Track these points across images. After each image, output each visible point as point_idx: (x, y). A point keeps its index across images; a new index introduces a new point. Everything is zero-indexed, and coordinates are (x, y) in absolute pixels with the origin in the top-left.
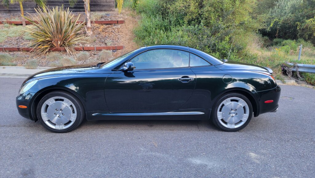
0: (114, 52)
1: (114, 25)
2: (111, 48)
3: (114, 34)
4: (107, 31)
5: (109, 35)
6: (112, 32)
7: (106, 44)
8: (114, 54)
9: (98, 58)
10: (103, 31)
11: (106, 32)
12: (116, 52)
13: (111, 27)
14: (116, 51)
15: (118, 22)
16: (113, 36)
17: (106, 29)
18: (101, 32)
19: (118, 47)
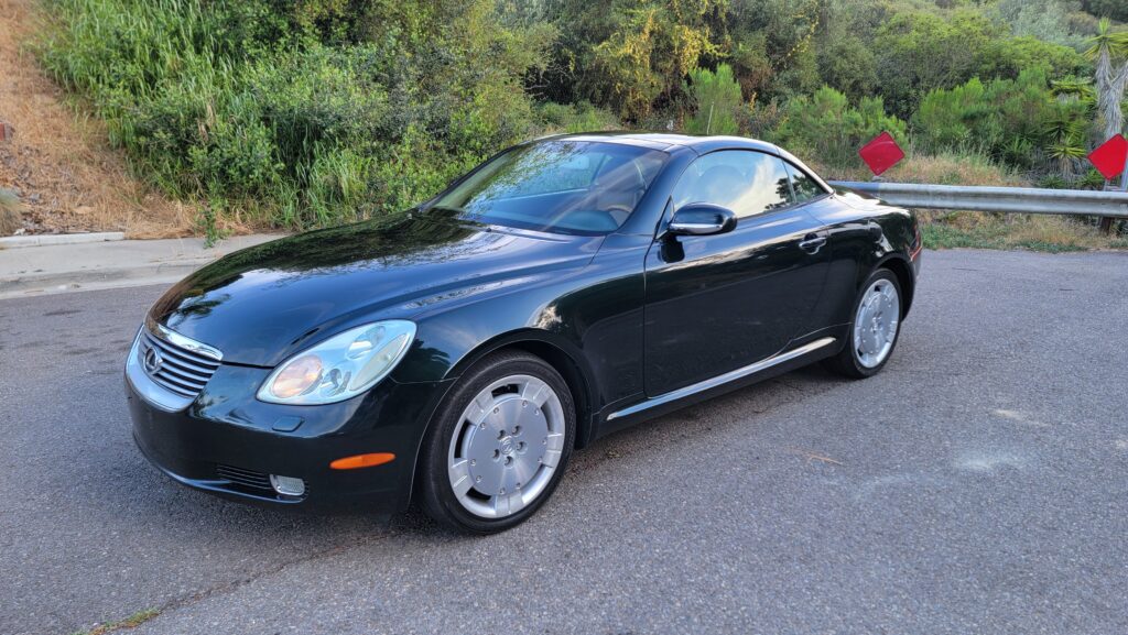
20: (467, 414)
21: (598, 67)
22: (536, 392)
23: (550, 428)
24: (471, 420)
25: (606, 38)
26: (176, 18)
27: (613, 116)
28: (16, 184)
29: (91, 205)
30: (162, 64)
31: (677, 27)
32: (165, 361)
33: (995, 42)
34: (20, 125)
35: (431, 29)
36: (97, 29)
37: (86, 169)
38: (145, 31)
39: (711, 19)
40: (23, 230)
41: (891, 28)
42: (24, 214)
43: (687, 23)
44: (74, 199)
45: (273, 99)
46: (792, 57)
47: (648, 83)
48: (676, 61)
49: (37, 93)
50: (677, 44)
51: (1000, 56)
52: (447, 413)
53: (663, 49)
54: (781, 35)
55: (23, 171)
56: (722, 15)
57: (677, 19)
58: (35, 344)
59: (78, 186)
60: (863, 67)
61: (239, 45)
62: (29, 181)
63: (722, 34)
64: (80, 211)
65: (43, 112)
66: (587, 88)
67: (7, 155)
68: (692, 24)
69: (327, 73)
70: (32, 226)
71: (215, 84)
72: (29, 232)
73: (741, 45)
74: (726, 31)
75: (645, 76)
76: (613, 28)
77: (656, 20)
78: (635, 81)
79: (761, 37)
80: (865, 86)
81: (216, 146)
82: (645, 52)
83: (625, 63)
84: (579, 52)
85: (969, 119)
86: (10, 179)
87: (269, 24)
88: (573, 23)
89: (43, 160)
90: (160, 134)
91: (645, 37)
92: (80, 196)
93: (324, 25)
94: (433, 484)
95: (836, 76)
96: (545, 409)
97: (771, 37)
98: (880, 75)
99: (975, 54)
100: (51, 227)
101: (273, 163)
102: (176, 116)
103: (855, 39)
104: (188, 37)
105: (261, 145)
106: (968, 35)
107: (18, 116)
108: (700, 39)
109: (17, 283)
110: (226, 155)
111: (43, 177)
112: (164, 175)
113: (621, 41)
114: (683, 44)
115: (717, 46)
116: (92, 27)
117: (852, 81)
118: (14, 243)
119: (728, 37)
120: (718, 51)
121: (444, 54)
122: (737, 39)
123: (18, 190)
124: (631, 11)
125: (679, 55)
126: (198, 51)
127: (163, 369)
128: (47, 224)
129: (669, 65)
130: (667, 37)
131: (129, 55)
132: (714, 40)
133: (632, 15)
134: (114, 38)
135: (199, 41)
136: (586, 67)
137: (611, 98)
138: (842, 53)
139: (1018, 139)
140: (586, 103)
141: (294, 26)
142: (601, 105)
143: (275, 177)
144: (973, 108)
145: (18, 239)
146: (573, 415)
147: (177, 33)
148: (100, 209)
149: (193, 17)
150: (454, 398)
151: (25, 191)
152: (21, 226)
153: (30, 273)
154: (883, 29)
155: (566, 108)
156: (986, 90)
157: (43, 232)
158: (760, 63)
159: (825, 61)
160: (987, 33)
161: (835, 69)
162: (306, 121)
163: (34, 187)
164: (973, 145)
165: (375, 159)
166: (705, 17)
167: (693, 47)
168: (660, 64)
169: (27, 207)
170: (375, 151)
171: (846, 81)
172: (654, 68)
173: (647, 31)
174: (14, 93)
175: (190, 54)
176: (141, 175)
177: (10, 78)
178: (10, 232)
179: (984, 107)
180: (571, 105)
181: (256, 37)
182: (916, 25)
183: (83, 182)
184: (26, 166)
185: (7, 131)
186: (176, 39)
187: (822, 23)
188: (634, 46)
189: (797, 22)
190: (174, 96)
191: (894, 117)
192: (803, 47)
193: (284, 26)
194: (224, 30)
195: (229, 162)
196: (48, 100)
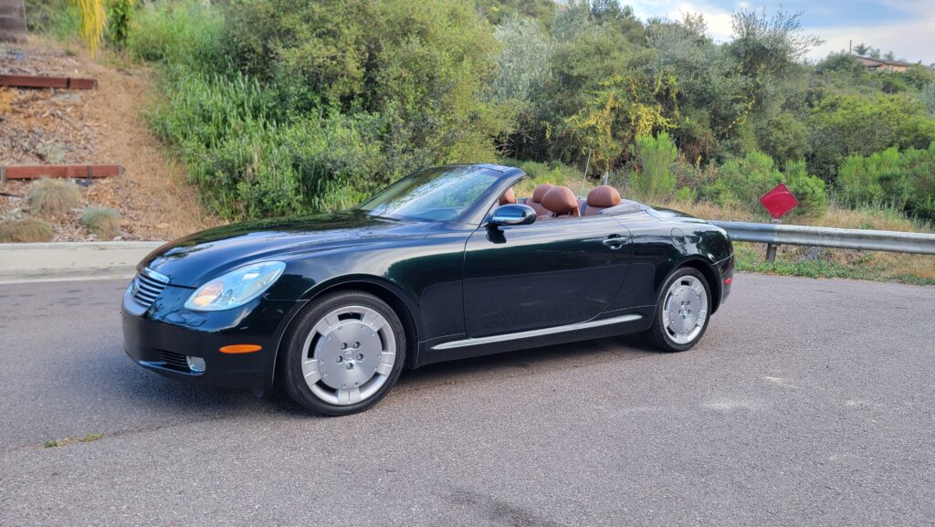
0: (86, 185)
1: (56, 93)
2: (71, 172)
3: (67, 125)
4: (31, 111)
5: (45, 127)
6: (53, 115)
7: (41, 157)
8: (88, 193)
9: (24, 208)
10: (14, 112)
11: (30, 116)
12: (94, 186)
13: (43, 99)
14: (91, 183)
15: (68, 83)
16: (62, 130)
17: (23, 103)
18: (7, 114)
19: (99, 168)
20: (318, 327)
21: (568, 134)
22: (374, 320)
23: (384, 347)
24: (321, 332)
25: (575, 112)
26: (243, 95)
27: (579, 173)
28: (121, 207)
29: (168, 222)
30: (229, 126)
31: (634, 105)
32: (141, 287)
33: (913, 119)
34: (129, 167)
35: (421, 102)
36: (188, 102)
37: (169, 197)
38: (220, 104)
39: (663, 97)
40: (120, 237)
41: (823, 108)
42: (123, 227)
43: (642, 101)
44: (158, 217)
45: (300, 152)
46: (732, 128)
47: (608, 146)
48: (633, 131)
49: (145, 145)
50: (633, 117)
51: (917, 130)
52: (302, 325)
53: (622, 123)
54: (723, 112)
55: (127, 198)
56: (673, 95)
57: (634, 99)
58: (101, 304)
59: (162, 209)
60: (796, 137)
61: (284, 114)
62: (131, 205)
63: (671, 109)
64: (160, 226)
65: (147, 158)
66: (560, 150)
67: (118, 186)
68: (647, 102)
69: (341, 132)
70: (126, 235)
71: (263, 140)
72: (124, 239)
73: (687, 119)
74: (677, 108)
75: (606, 142)
76: (581, 105)
77: (616, 99)
78: (598, 145)
79: (705, 113)
80: (798, 152)
81: (258, 183)
82: (606, 123)
83: (589, 132)
84: (554, 124)
85: (884, 180)
86: (117, 202)
87: (307, 99)
88: (551, 101)
89: (142, 190)
90: (220, 174)
91: (606, 112)
92: (163, 216)
93: (346, 100)
94: (290, 372)
95: (772, 144)
96: (380, 333)
97: (715, 113)
98: (813, 143)
99: (895, 128)
100: (140, 236)
101: (296, 195)
102: (232, 162)
103: (789, 115)
104: (249, 108)
105: (288, 181)
106: (888, 112)
107: (130, 161)
108: (653, 114)
109: (106, 271)
110: (263, 189)
111: (140, 201)
112: (220, 203)
113: (586, 115)
114: (638, 118)
115: (668, 120)
116: (185, 100)
117: (787, 148)
118: (112, 245)
119: (677, 112)
120: (669, 123)
121: (430, 120)
122: (685, 115)
123: (121, 210)
124: (597, 92)
125: (636, 126)
126: (255, 117)
127: (139, 292)
128: (137, 234)
129: (627, 134)
130: (625, 112)
131: (207, 119)
132: (665, 115)
133: (596, 96)
134: (198, 108)
135: (256, 111)
136: (558, 135)
137: (578, 158)
138: (778, 126)
139: (930, 198)
140: (558, 162)
141: (325, 101)
142: (570, 163)
143: (295, 204)
144: (887, 171)
145: (116, 242)
146: (403, 342)
147: (242, 104)
148: (174, 225)
149: (255, 94)
150: (308, 315)
151: (126, 211)
152: (119, 235)
153: (116, 264)
154: (817, 108)
155: (541, 165)
156: (901, 158)
157: (134, 239)
158: (703, 132)
159: (763, 132)
160: (906, 111)
161: (771, 138)
162: (323, 167)
163: (133, 209)
164: (886, 202)
165: (370, 194)
166: (659, 97)
167: (648, 120)
168: (621, 133)
169: (126, 222)
170: (371, 189)
171: (781, 148)
172: (614, 136)
173: (608, 107)
174: (129, 145)
175: (249, 120)
176: (205, 202)
177: (128, 135)
178: (111, 238)
179: (897, 170)
180: (546, 163)
181: (297, 108)
182: (844, 104)
183: (166, 206)
184: (129, 194)
185: (120, 170)
186: (241, 110)
187: (759, 102)
188: (598, 119)
189: (737, 101)
190: (231, 148)
191: (814, 177)
192: (741, 121)
193: (317, 100)
194: (274, 103)
195: (265, 193)
196: (151, 150)
